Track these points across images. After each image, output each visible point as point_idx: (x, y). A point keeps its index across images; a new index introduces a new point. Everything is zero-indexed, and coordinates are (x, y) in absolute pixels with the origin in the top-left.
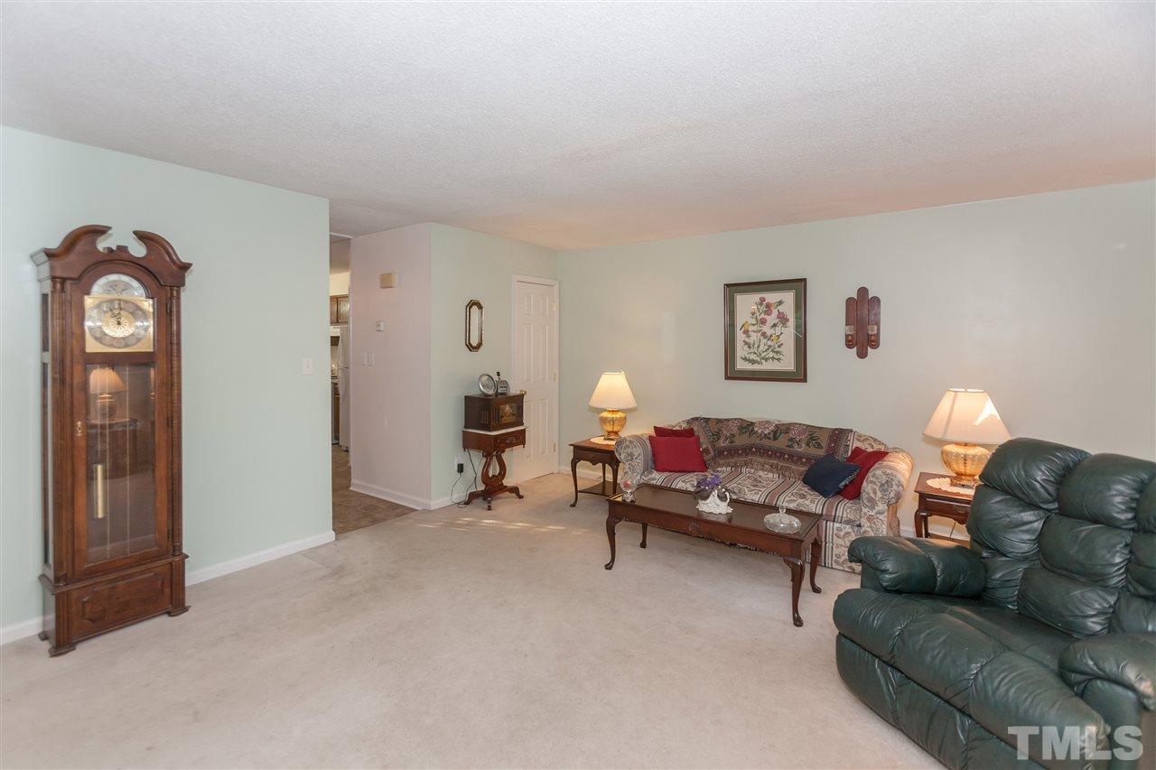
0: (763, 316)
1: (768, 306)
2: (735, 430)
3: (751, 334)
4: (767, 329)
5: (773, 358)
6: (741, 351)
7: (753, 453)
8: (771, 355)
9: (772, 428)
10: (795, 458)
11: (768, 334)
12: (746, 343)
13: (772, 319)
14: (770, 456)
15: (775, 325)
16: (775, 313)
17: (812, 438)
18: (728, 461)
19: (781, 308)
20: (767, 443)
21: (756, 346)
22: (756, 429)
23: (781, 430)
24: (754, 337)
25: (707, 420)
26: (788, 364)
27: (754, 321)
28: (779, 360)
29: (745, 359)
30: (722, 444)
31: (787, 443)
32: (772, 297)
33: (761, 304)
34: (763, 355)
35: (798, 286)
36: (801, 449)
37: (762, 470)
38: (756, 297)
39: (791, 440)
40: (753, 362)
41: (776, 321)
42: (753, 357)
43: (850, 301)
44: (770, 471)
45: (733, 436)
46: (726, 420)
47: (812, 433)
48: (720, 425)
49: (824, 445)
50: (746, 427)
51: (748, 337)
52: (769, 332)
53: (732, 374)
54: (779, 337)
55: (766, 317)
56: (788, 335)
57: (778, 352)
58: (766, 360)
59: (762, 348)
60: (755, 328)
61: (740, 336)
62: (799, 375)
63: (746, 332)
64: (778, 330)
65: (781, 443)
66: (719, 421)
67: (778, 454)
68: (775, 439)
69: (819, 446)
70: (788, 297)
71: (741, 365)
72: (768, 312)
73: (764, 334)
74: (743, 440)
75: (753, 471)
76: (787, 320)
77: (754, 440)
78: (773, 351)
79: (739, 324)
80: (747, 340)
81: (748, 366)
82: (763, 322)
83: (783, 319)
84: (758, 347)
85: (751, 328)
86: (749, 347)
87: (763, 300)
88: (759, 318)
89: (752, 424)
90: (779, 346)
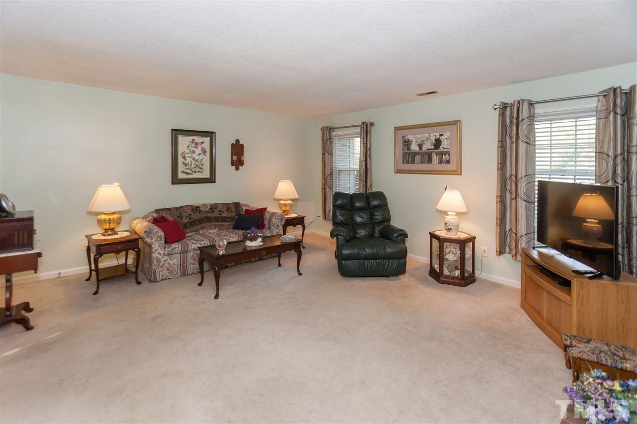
0: (193, 149)
1: (196, 144)
2: (190, 212)
3: (187, 158)
4: (195, 156)
5: (199, 171)
6: (181, 168)
7: (205, 222)
8: (198, 170)
9: (209, 207)
10: (224, 219)
11: (196, 159)
12: (184, 163)
13: (198, 151)
14: (212, 222)
15: (199, 154)
16: (200, 148)
17: (228, 209)
18: (191, 229)
19: (203, 145)
20: (209, 215)
21: (189, 165)
22: (202, 209)
23: (214, 207)
24: (188, 160)
25: (169, 209)
26: (206, 174)
27: (188, 151)
28: (202, 172)
29: (183, 172)
30: (185, 220)
31: (219, 213)
32: (199, 139)
33: (193, 143)
34: (193, 170)
35: (211, 134)
36: (225, 214)
37: (211, 229)
38: (190, 138)
39: (220, 211)
40: (188, 174)
41: (201, 152)
42: (188, 171)
43: (233, 145)
44: (215, 229)
45: (190, 215)
46: (181, 207)
47: (227, 206)
48: (179, 211)
49: (234, 211)
50: (196, 209)
51: (185, 160)
52: (197, 157)
53: (176, 181)
54: (202, 160)
55: (195, 149)
56: (206, 160)
57: (201, 168)
58: (195, 172)
59: (193, 166)
60: (189, 155)
61: (180, 160)
62: (211, 180)
63: (184, 157)
64: (201, 157)
65: (216, 214)
66: (177, 209)
67: (216, 219)
68: (213, 212)
69: (232, 212)
70: (207, 140)
71: (181, 176)
72: (196, 147)
73: (194, 159)
74: (196, 217)
75: (206, 231)
76: (206, 152)
77: (203, 215)
78: (199, 168)
79: (180, 153)
80: (184, 162)
81: (185, 176)
82: (194, 152)
83: (204, 152)
84: (191, 165)
85: (187, 155)
86: (186, 166)
87: (193, 140)
88: (191, 150)
89: (198, 207)
90: (202, 165)
